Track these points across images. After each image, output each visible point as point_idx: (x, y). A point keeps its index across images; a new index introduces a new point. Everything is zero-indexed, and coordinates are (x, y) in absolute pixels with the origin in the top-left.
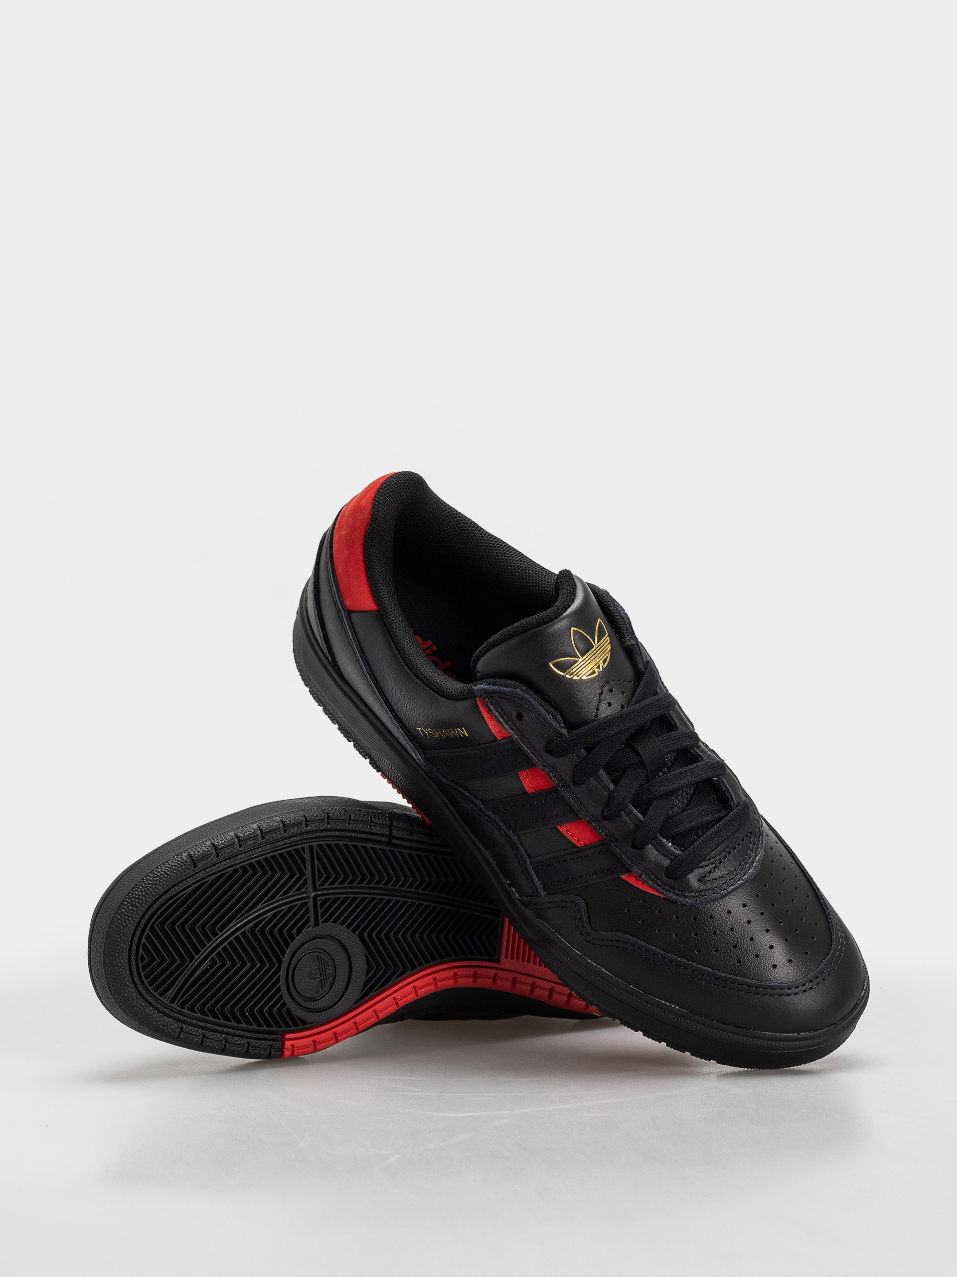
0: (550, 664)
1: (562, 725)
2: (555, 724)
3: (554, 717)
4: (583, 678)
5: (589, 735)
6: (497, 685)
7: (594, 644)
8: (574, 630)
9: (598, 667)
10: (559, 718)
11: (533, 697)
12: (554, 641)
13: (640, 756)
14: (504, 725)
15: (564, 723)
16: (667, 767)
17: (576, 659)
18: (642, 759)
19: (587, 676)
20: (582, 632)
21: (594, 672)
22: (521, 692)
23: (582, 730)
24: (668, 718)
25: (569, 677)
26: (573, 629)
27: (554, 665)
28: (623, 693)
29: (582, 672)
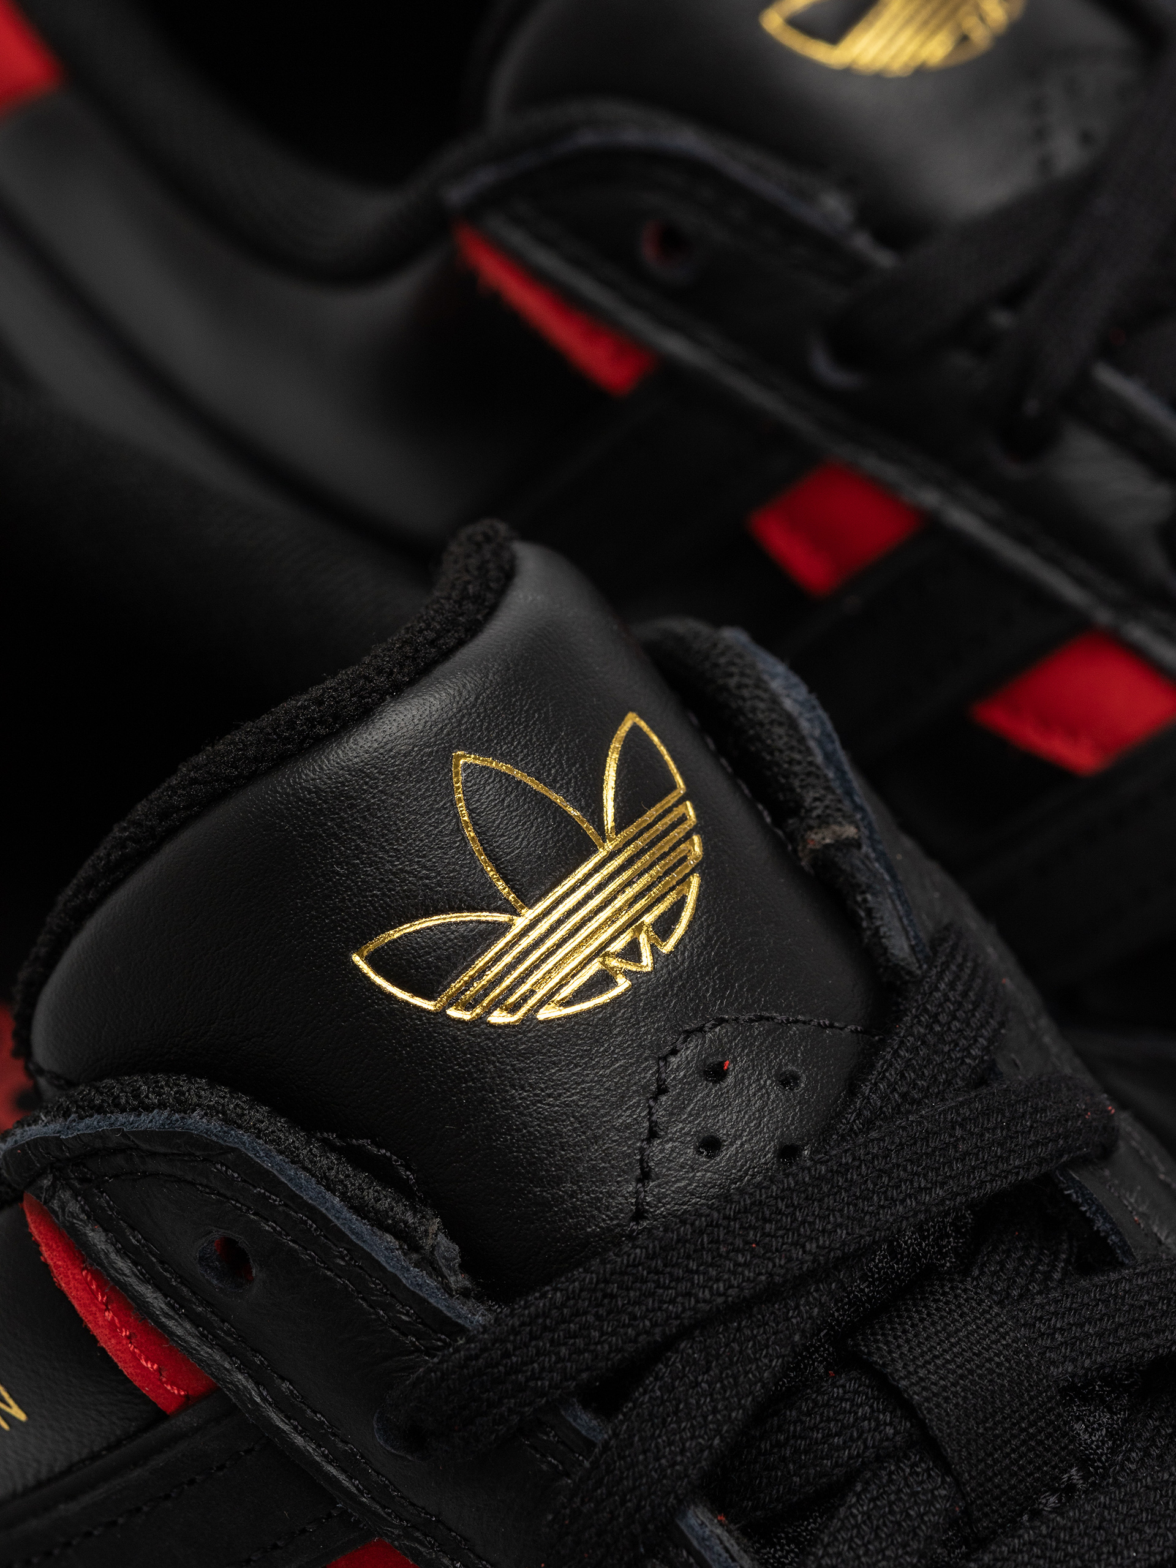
0: (356, 958)
1: (458, 1280)
2: (414, 1277)
3: (408, 1239)
4: (543, 1014)
5: (598, 1317)
6: (100, 1110)
7: (591, 831)
8: (467, 766)
9: (632, 952)
10: (446, 1247)
11: (277, 1142)
12: (363, 835)
13: (909, 1409)
14: (170, 1324)
15: (464, 1267)
16: (1084, 1463)
17: (503, 918)
18: (921, 1425)
19: (566, 1003)
20: (518, 774)
21: (604, 980)
22: (216, 1125)
23: (555, 1290)
24: (1077, 1205)
25: (466, 1016)
26: (465, 759)
27: (370, 960)
28: (787, 1081)
29: (540, 983)
